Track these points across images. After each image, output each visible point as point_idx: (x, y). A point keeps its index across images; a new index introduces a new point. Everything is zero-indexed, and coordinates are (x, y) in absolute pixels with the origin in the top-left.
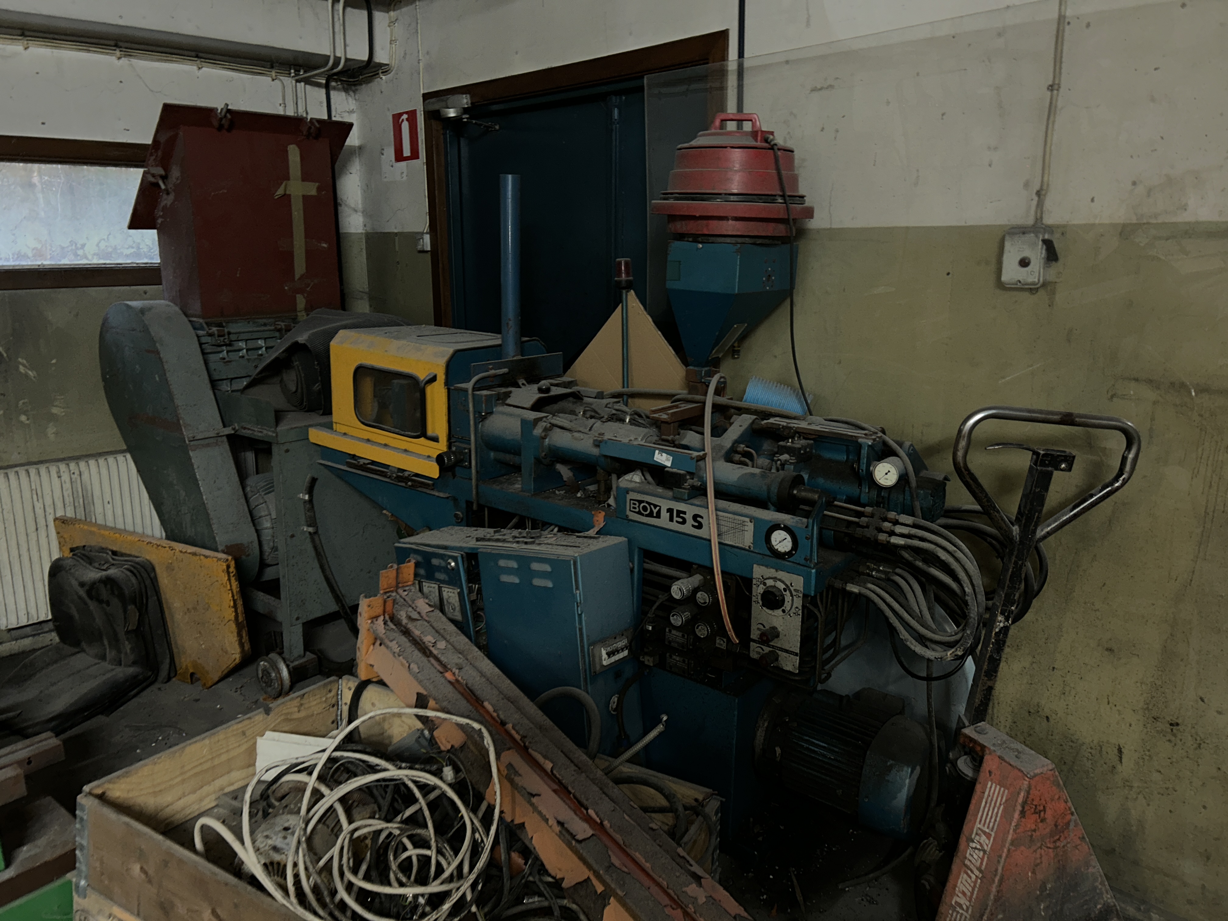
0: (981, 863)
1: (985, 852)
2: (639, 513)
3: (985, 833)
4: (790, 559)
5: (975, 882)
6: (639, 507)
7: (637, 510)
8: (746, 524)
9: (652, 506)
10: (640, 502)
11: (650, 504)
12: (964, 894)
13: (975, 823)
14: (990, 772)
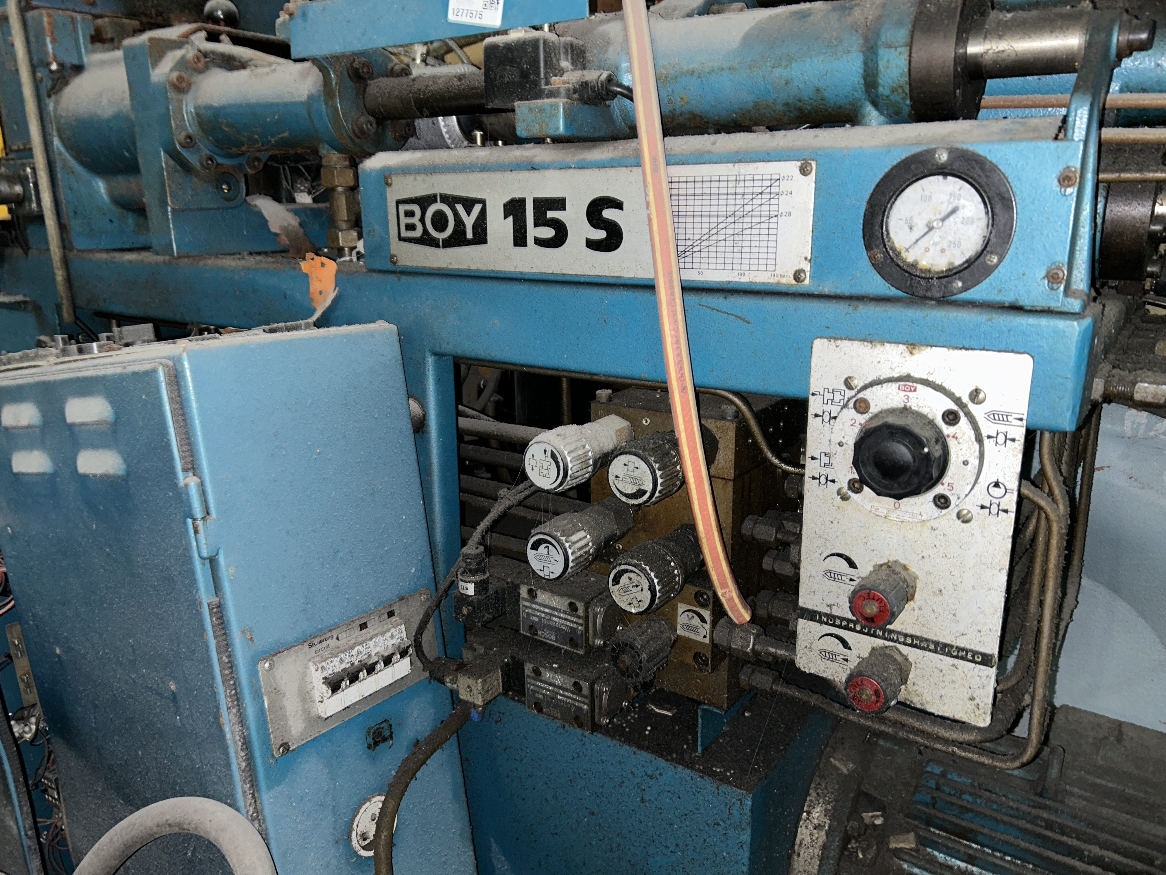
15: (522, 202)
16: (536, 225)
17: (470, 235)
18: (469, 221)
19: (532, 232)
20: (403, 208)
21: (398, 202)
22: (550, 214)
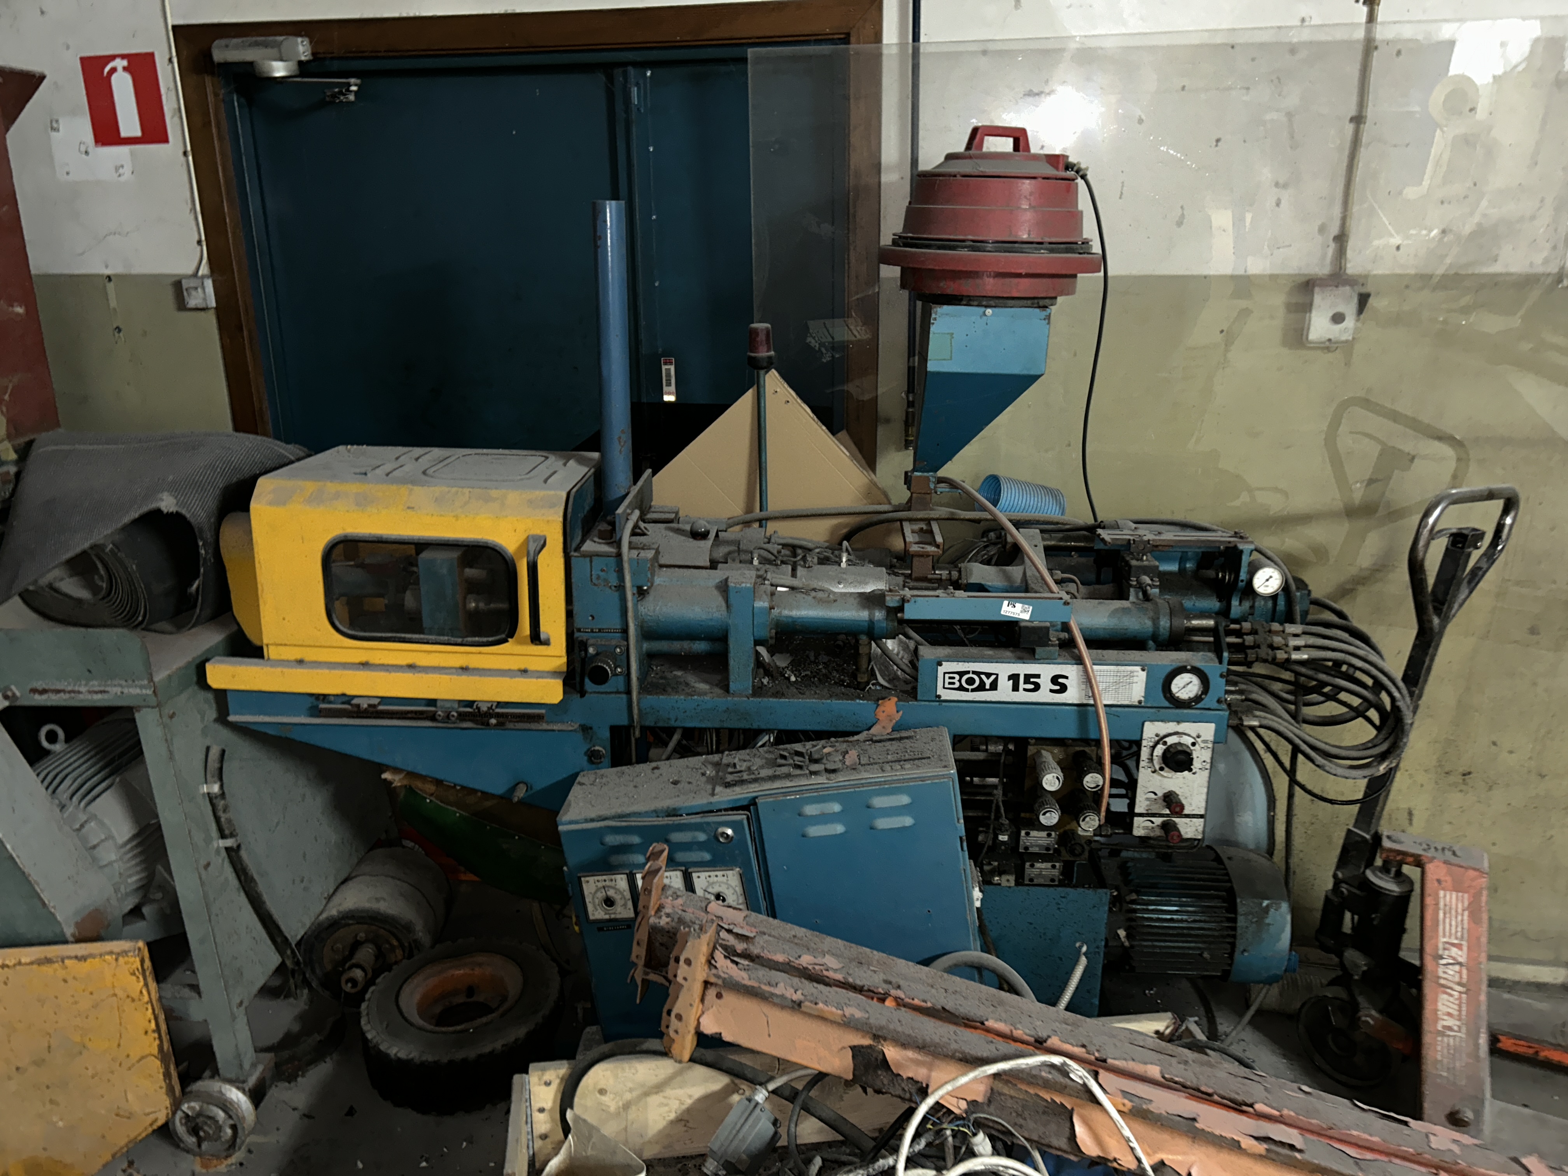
0: (1461, 977)
1: (1460, 964)
2: (961, 688)
3: (1453, 945)
4: (1199, 706)
5: (1460, 998)
6: (960, 681)
7: (957, 685)
8: (1135, 674)
9: (983, 677)
10: (961, 674)
11: (978, 674)
12: (1449, 1014)
13: (1437, 937)
14: (1439, 881)
15: (1018, 675)
16: (1025, 683)
17: (988, 687)
18: (988, 682)
19: (1022, 685)
20: (947, 676)
21: (945, 673)
22: (1032, 680)
